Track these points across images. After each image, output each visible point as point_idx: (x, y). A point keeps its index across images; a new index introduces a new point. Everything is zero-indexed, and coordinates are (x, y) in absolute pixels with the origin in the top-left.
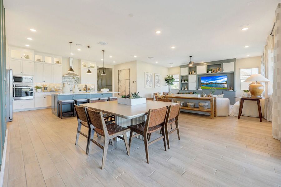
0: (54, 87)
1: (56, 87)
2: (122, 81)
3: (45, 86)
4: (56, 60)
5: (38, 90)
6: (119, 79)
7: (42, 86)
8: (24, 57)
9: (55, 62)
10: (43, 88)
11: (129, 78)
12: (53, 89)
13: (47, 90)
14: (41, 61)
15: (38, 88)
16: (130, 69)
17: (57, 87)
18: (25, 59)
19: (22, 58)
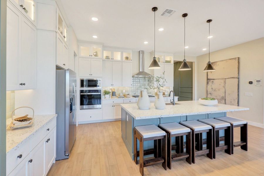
0: (122, 91)
1: (124, 91)
2: (215, 81)
3: (113, 90)
4: (125, 55)
5: (106, 96)
6: (209, 78)
7: (111, 91)
8: (93, 55)
9: (124, 59)
10: (111, 93)
11: (237, 76)
12: (121, 95)
13: (115, 96)
14: (109, 59)
15: (106, 93)
16: (239, 58)
17: (126, 91)
18: (93, 56)
19: (91, 56)
